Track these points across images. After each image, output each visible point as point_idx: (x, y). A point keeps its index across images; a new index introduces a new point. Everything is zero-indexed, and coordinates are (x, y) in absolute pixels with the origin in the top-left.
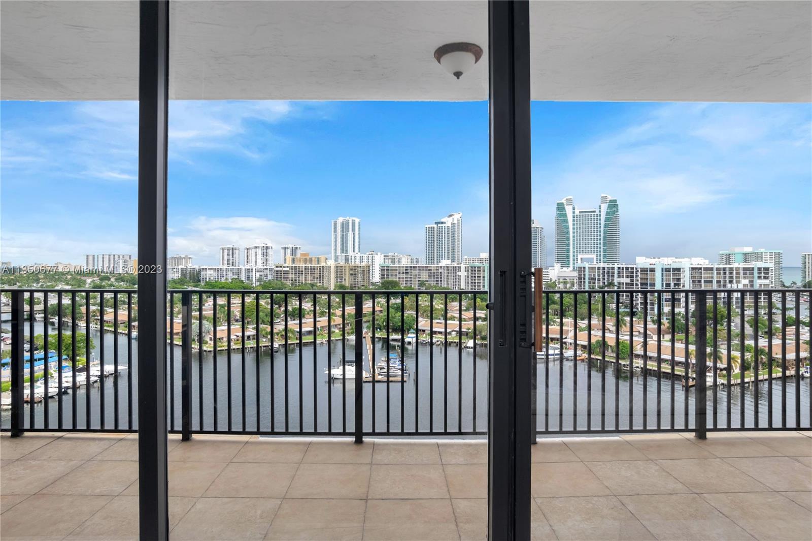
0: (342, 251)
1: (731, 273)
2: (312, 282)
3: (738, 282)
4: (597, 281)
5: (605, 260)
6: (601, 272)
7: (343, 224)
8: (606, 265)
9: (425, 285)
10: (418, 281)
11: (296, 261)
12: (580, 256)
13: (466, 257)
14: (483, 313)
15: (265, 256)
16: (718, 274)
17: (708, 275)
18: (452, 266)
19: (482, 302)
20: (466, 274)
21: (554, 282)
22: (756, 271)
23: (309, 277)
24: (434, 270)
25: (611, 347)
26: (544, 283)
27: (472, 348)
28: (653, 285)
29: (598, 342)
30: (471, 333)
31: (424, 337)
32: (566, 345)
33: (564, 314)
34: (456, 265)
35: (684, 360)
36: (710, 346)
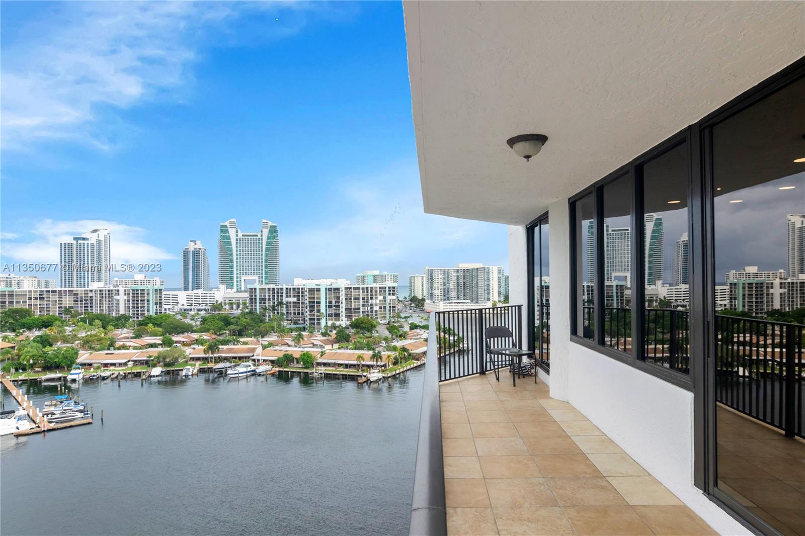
1: (371, 291)
3: (376, 298)
4: (267, 301)
5: (267, 281)
6: (271, 293)
8: (272, 286)
9: (71, 312)
10: (60, 307)
12: (243, 278)
13: (116, 279)
14: (159, 339)
16: (363, 292)
17: (356, 293)
18: (107, 289)
19: (154, 327)
20: (126, 297)
21: (221, 304)
22: (387, 290)
24: (81, 294)
25: (296, 359)
26: (210, 305)
27: (157, 376)
28: (319, 303)
29: (285, 356)
30: (152, 360)
31: (93, 372)
32: (255, 362)
33: (243, 333)
34: (112, 288)
35: (355, 362)
36: (370, 350)
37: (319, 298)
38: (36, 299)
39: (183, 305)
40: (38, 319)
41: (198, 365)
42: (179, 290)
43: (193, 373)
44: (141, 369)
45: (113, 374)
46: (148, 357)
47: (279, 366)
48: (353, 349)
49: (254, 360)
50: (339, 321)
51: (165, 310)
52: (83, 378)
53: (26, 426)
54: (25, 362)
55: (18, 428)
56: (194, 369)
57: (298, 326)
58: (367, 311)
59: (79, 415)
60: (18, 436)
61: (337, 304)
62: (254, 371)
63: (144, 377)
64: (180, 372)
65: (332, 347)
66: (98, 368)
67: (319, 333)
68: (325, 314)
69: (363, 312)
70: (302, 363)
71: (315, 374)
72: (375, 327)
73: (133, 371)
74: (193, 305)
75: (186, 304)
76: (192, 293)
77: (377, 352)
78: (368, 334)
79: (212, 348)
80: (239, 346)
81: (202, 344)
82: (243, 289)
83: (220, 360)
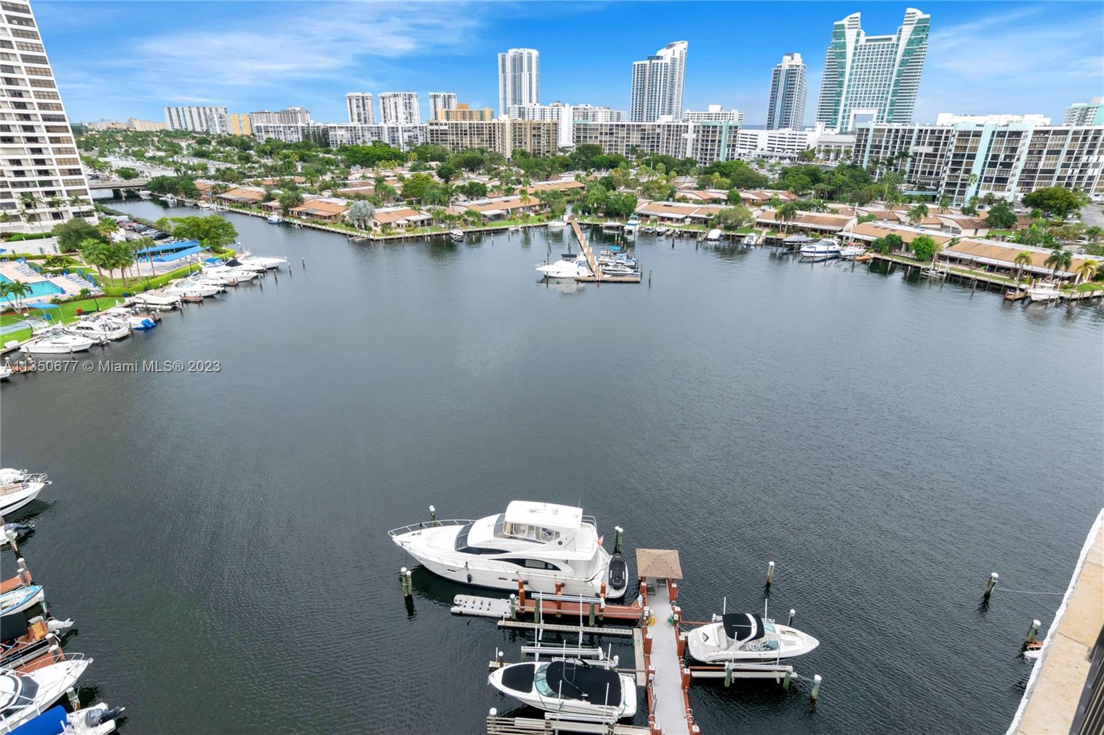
0: (514, 101)
1: (1094, 139)
2: (479, 146)
4: (882, 150)
5: (890, 117)
6: (892, 136)
7: (514, 60)
8: (895, 126)
9: (637, 151)
10: (627, 145)
11: (451, 115)
12: (854, 112)
13: (688, 111)
14: (724, 194)
15: (408, 109)
16: (1075, 140)
17: (1057, 142)
18: (676, 124)
19: (721, 177)
20: (694, 136)
21: (813, 151)
23: (476, 140)
24: (649, 130)
25: (907, 244)
26: (798, 151)
27: (715, 240)
28: (972, 157)
29: (890, 237)
30: (712, 220)
31: (648, 225)
32: (842, 239)
33: (834, 196)
34: (681, 123)
35: (1010, 265)
36: (1050, 247)
37: (976, 149)
38: (606, 134)
39: (762, 149)
40: (606, 158)
41: (765, 233)
42: (761, 128)
43: (758, 243)
44: (698, 229)
45: (668, 230)
46: (707, 215)
47: (876, 251)
48: (1014, 242)
49: (841, 237)
50: (1003, 190)
51: (740, 155)
52: (639, 231)
53: (585, 273)
54: (590, 206)
55: (578, 273)
56: (759, 238)
57: (924, 193)
58: (1069, 177)
59: (630, 271)
60: (578, 281)
61: (1008, 161)
62: (838, 252)
63: (700, 239)
64: (742, 239)
65: (976, 233)
66: (655, 221)
67: (959, 208)
68: (978, 177)
69: (1059, 178)
70: (914, 252)
71: (931, 271)
72: (1077, 207)
73: (690, 230)
74: (776, 150)
75: (766, 149)
76: (776, 132)
77: (1062, 252)
78: (1058, 219)
79: (787, 213)
80: (825, 215)
81: (775, 206)
82: (850, 129)
83: (794, 230)
